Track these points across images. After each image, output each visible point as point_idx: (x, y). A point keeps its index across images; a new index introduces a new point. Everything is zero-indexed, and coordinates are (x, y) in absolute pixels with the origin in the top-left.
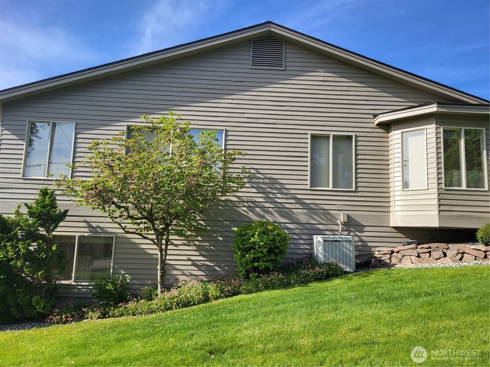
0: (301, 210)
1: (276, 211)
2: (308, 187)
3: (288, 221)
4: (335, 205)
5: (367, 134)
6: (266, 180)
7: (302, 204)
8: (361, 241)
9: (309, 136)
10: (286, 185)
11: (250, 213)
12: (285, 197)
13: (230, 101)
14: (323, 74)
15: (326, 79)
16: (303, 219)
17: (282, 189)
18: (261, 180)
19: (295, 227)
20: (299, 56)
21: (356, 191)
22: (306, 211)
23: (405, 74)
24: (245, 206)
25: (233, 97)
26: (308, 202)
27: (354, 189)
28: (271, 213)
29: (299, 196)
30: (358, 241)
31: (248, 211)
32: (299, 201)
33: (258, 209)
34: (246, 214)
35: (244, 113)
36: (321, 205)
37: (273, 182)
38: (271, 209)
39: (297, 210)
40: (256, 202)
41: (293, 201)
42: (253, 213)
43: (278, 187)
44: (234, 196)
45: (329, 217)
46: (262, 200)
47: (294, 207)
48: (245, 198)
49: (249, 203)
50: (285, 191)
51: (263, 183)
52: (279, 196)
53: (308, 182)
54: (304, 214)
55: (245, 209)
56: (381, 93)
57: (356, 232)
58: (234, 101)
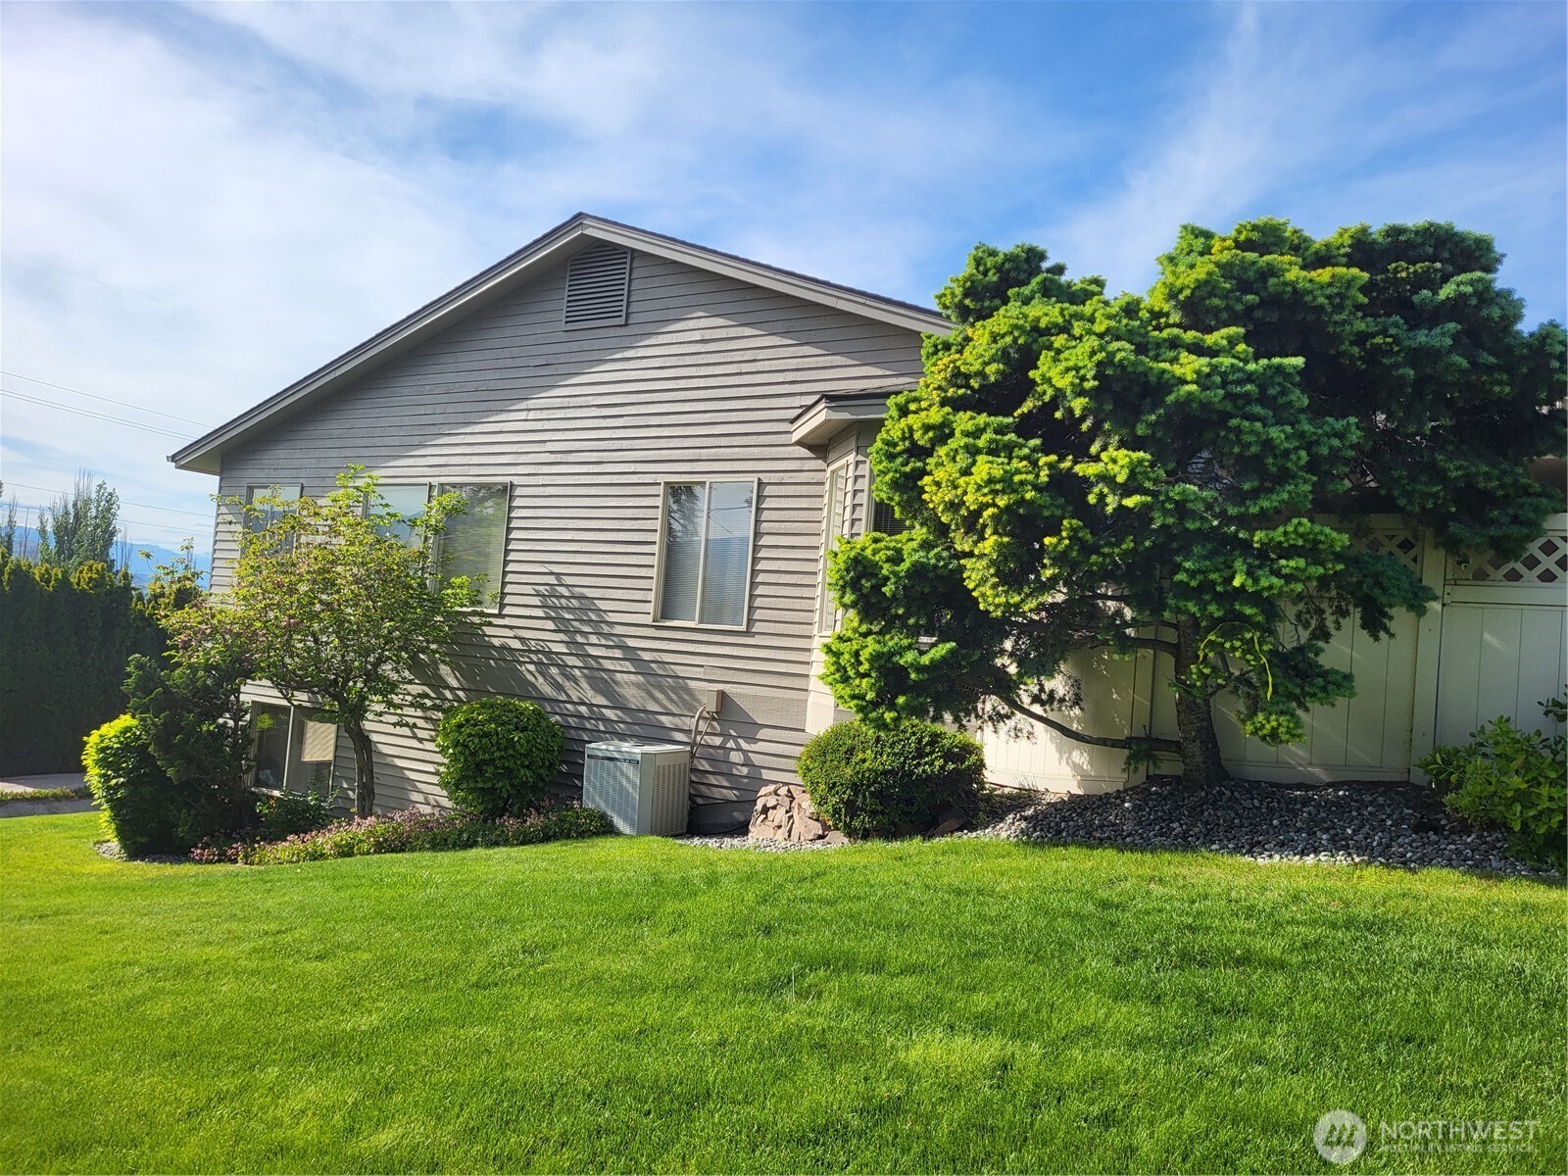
0: (632, 677)
1: (585, 676)
2: (649, 620)
3: (605, 702)
4: (702, 666)
5: (787, 478)
6: (573, 601)
7: (635, 662)
8: (748, 763)
9: (660, 490)
10: (610, 614)
11: (541, 679)
12: (603, 642)
13: (523, 415)
14: (704, 323)
15: (708, 335)
16: (634, 696)
17: (599, 625)
18: (563, 601)
19: (618, 716)
20: (658, 282)
21: (748, 633)
22: (640, 678)
23: (863, 301)
24: (532, 662)
25: (530, 404)
26: (646, 656)
27: (743, 628)
28: (575, 681)
29: (631, 643)
30: (743, 765)
31: (537, 674)
32: (631, 654)
33: (554, 670)
34: (533, 680)
35: (545, 441)
36: (673, 667)
37: (586, 604)
38: (577, 672)
39: (624, 675)
40: (551, 652)
41: (618, 654)
42: (545, 679)
43: (594, 617)
44: (515, 637)
45: (687, 698)
46: (562, 649)
47: (619, 668)
48: (533, 643)
49: (540, 656)
50: (606, 629)
51: (568, 609)
52: (593, 639)
53: (650, 608)
54: (638, 685)
55: (532, 667)
56: (830, 358)
57: (740, 741)
58: (532, 415)
